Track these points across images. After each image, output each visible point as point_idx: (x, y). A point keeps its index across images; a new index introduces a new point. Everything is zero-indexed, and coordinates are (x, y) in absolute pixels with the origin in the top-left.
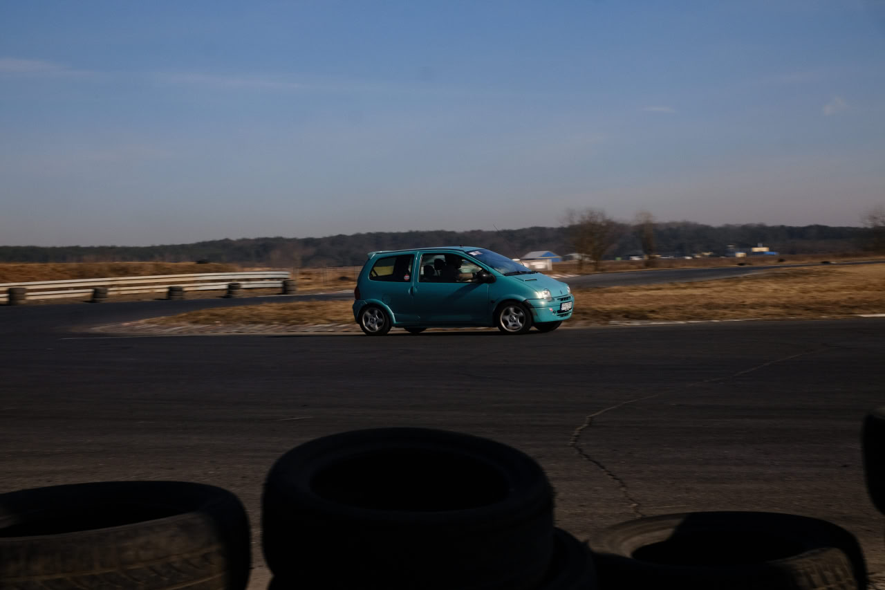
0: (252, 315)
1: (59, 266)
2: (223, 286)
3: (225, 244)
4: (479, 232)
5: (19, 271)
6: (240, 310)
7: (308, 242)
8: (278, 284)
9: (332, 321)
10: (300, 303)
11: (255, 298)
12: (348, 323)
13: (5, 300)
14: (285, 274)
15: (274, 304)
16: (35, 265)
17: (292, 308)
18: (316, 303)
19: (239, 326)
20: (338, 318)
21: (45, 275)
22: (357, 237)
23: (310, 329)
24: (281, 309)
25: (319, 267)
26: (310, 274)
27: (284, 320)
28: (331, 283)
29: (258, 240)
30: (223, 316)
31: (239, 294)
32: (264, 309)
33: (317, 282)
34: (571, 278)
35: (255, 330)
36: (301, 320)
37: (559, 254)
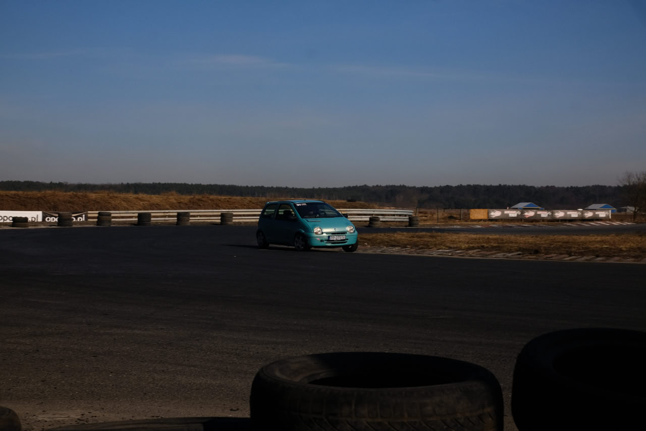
0: (390, 240)
1: (254, 199)
2: (367, 219)
3: (364, 189)
4: (553, 187)
5: (228, 201)
6: (381, 236)
7: (424, 190)
8: (406, 219)
9: (450, 248)
10: (424, 233)
11: (389, 228)
12: (463, 250)
13: (219, 221)
14: (410, 212)
15: (405, 233)
16: (238, 198)
17: (420, 237)
18: (435, 234)
19: (382, 248)
20: (455, 246)
21: (245, 205)
22: (460, 187)
23: (435, 253)
24: (410, 237)
25: (431, 208)
26: (426, 213)
27: (415, 245)
28: (443, 221)
29: (387, 187)
30: (369, 240)
31: (378, 225)
32: (398, 236)
33: (432, 219)
34: (628, 225)
35: (393, 251)
36: (427, 246)
37: (615, 207)
